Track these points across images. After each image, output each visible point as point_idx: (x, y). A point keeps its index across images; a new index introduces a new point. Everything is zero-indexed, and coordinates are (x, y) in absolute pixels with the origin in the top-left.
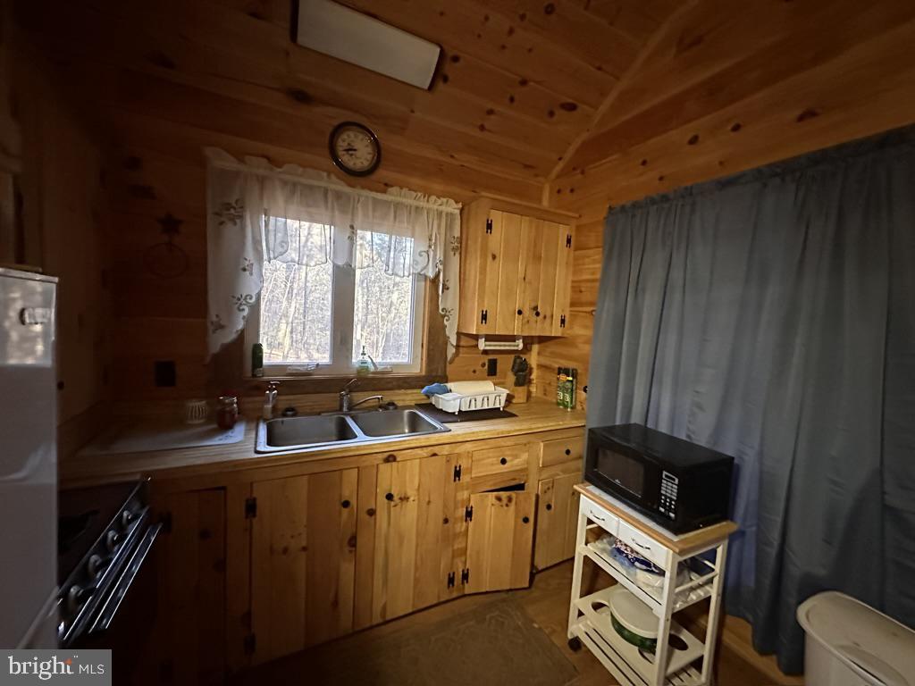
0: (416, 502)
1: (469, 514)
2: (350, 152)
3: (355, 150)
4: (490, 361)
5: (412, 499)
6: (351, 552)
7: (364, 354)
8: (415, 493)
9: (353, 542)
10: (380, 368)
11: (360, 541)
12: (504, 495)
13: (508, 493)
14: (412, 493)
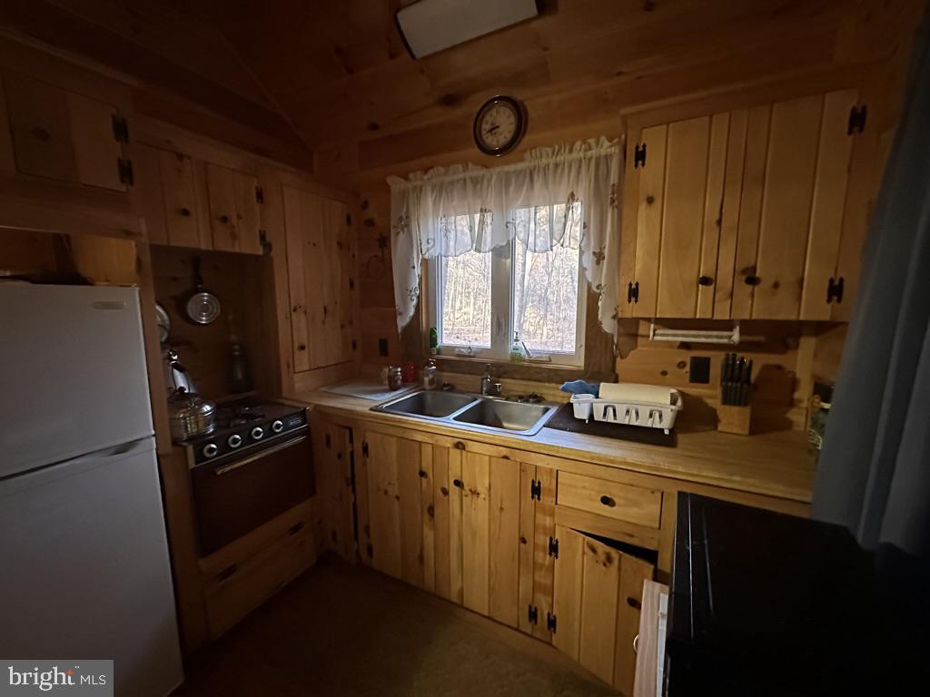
0: (487, 501)
1: (554, 548)
2: (493, 132)
3: (498, 127)
4: (694, 359)
5: (482, 496)
6: (430, 520)
7: (517, 340)
8: (486, 492)
9: (431, 510)
10: (534, 356)
11: (437, 512)
12: (599, 545)
13: (608, 549)
14: (482, 489)
